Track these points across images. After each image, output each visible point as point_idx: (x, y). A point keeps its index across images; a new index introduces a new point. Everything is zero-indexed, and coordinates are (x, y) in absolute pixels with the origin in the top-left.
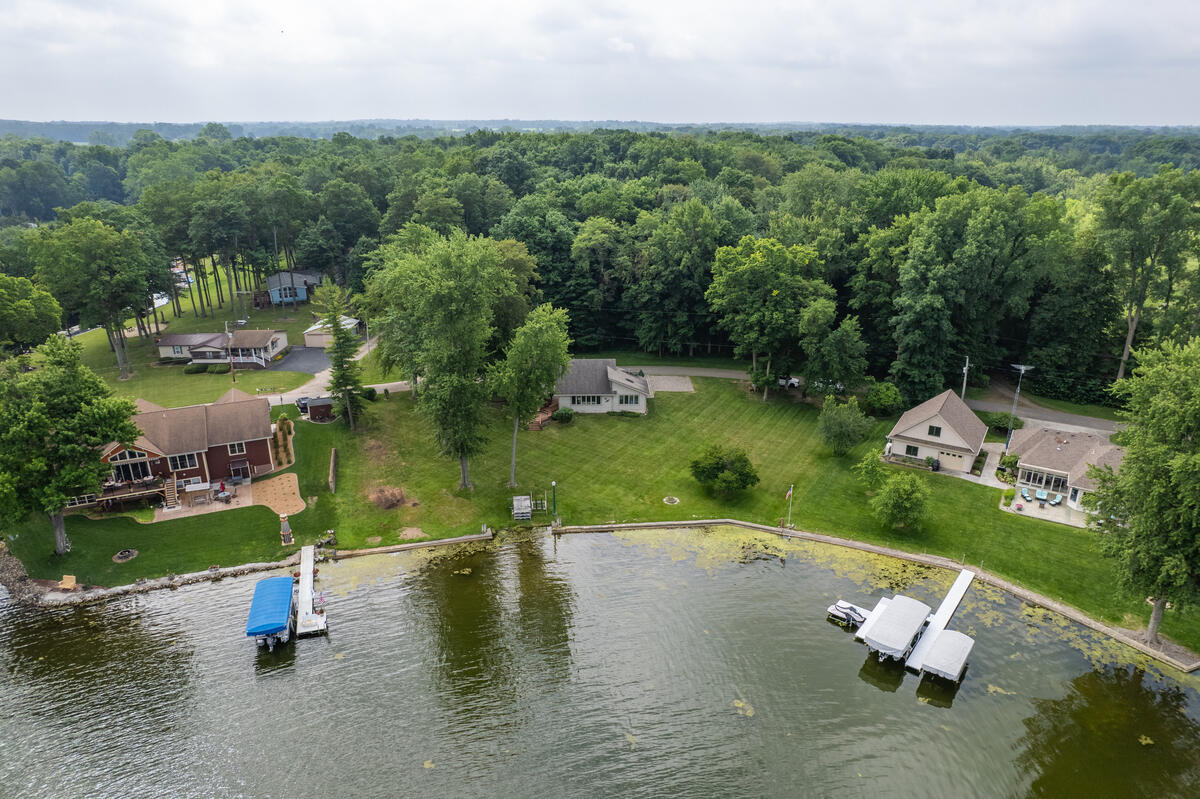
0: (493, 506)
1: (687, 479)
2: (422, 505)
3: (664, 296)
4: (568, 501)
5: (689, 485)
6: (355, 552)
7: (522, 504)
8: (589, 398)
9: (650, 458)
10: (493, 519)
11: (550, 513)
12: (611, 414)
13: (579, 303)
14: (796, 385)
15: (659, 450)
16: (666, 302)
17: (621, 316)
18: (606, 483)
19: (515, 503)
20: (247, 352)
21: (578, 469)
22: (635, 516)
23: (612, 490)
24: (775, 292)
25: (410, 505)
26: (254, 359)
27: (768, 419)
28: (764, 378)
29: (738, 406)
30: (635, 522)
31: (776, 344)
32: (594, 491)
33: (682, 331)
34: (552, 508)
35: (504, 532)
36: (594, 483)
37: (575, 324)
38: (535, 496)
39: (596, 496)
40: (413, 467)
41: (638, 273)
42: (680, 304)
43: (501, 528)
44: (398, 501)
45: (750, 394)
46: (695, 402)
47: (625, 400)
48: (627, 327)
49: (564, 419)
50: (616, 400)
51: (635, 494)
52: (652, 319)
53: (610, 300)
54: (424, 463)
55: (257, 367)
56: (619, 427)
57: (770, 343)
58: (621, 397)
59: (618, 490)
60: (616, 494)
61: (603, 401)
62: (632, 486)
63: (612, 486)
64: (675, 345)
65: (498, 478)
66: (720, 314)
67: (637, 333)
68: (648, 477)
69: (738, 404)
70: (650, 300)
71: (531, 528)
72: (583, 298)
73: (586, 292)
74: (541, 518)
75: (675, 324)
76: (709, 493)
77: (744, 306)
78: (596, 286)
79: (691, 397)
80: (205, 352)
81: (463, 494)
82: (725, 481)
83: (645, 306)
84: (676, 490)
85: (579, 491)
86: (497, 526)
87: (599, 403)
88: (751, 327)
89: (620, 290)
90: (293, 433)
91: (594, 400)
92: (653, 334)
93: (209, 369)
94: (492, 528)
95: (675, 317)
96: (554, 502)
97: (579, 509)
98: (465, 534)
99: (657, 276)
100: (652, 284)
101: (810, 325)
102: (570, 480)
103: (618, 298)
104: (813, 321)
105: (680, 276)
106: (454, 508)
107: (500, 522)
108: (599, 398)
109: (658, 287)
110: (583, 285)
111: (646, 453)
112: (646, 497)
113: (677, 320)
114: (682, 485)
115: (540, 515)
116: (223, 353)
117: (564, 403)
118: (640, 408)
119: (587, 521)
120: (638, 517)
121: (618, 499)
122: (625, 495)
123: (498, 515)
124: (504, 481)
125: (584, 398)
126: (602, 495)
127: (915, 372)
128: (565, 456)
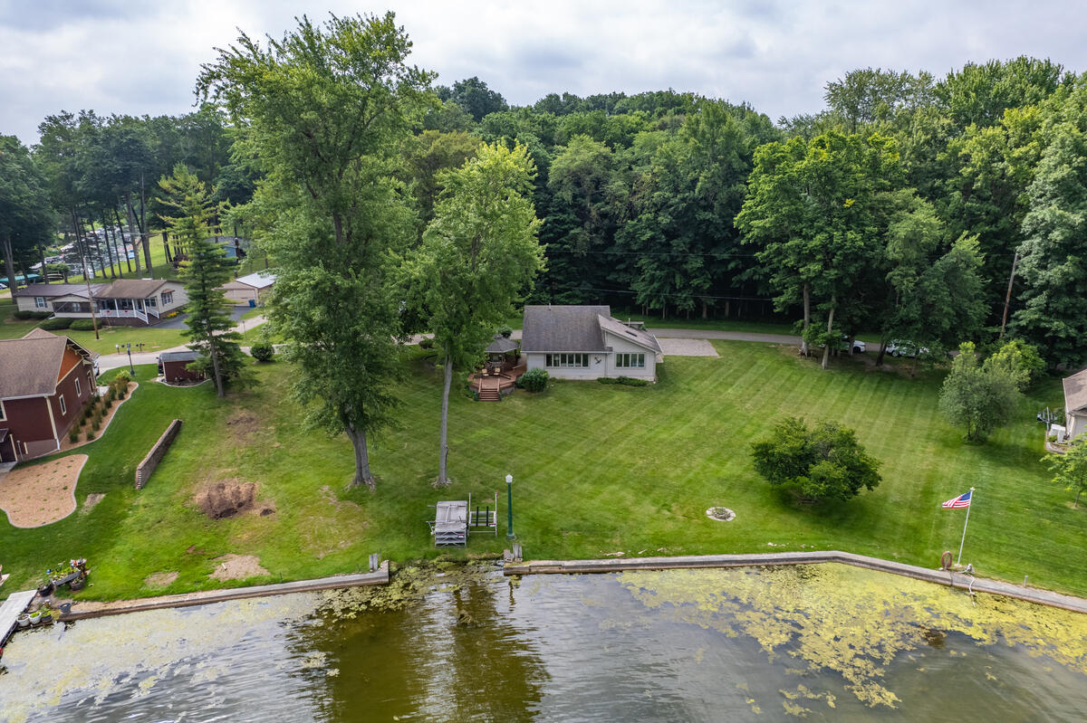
0: (402, 519)
1: (740, 476)
2: (280, 512)
3: (671, 233)
4: (538, 511)
5: (747, 487)
6: (111, 606)
7: (451, 516)
8: (571, 357)
9: (671, 443)
10: (396, 544)
11: (502, 533)
12: (604, 381)
13: (559, 246)
14: (863, 349)
15: (682, 431)
16: (674, 242)
17: (611, 266)
18: (601, 481)
19: (440, 514)
20: (125, 304)
21: (555, 458)
22: (660, 544)
23: (612, 493)
24: (849, 202)
25: (257, 512)
26: (135, 313)
27: (838, 391)
28: (826, 334)
29: (788, 374)
30: (662, 554)
31: (847, 281)
32: (581, 495)
33: (695, 282)
34: (506, 524)
35: (412, 571)
36: (582, 481)
37: (553, 276)
38: (475, 501)
39: (586, 504)
40: (290, 450)
41: (637, 202)
42: (692, 247)
43: (409, 562)
44: (240, 505)
45: (800, 360)
46: (722, 369)
47: (624, 360)
48: (620, 280)
49: (536, 386)
50: (612, 360)
51: (655, 502)
52: (655, 266)
53: (598, 242)
54: (310, 444)
55: (138, 324)
56: (617, 398)
57: (839, 280)
58: (620, 356)
59: (623, 493)
60: (621, 500)
61: (592, 361)
62: (647, 486)
63: (613, 487)
64: (686, 301)
65: (420, 470)
66: (758, 246)
67: (634, 287)
68: (673, 473)
69: (786, 371)
70: (652, 238)
71: (465, 562)
72: (563, 239)
73: (566, 232)
74: (485, 543)
75: (685, 274)
76: (786, 502)
77: (800, 226)
78: (581, 225)
79: (715, 364)
80: (71, 303)
81: (357, 496)
82: (822, 479)
83: (646, 246)
84: (725, 495)
85: (555, 495)
86: (401, 557)
87: (586, 364)
88: (811, 257)
89: (612, 230)
90: (128, 397)
91: (578, 361)
92: (656, 285)
93: (73, 325)
94: (391, 559)
95: (686, 263)
96: (510, 513)
97: (556, 526)
98: (338, 571)
99: (662, 206)
100: (655, 218)
101: (906, 246)
102: (541, 475)
103: (610, 241)
104: (911, 240)
105: (694, 205)
106: (334, 521)
107: (408, 550)
108: (586, 356)
109: (664, 219)
110: (563, 222)
111: (664, 436)
112: (674, 507)
113: (688, 267)
114: (736, 487)
115: (485, 537)
116: (94, 305)
117: (535, 364)
118: (647, 374)
119: (570, 550)
120: (666, 544)
121: (626, 509)
122: (637, 503)
123: (408, 535)
124: (430, 475)
125: (564, 356)
126: (597, 503)
127: (1058, 324)
128: (535, 436)
